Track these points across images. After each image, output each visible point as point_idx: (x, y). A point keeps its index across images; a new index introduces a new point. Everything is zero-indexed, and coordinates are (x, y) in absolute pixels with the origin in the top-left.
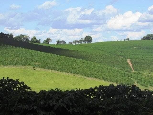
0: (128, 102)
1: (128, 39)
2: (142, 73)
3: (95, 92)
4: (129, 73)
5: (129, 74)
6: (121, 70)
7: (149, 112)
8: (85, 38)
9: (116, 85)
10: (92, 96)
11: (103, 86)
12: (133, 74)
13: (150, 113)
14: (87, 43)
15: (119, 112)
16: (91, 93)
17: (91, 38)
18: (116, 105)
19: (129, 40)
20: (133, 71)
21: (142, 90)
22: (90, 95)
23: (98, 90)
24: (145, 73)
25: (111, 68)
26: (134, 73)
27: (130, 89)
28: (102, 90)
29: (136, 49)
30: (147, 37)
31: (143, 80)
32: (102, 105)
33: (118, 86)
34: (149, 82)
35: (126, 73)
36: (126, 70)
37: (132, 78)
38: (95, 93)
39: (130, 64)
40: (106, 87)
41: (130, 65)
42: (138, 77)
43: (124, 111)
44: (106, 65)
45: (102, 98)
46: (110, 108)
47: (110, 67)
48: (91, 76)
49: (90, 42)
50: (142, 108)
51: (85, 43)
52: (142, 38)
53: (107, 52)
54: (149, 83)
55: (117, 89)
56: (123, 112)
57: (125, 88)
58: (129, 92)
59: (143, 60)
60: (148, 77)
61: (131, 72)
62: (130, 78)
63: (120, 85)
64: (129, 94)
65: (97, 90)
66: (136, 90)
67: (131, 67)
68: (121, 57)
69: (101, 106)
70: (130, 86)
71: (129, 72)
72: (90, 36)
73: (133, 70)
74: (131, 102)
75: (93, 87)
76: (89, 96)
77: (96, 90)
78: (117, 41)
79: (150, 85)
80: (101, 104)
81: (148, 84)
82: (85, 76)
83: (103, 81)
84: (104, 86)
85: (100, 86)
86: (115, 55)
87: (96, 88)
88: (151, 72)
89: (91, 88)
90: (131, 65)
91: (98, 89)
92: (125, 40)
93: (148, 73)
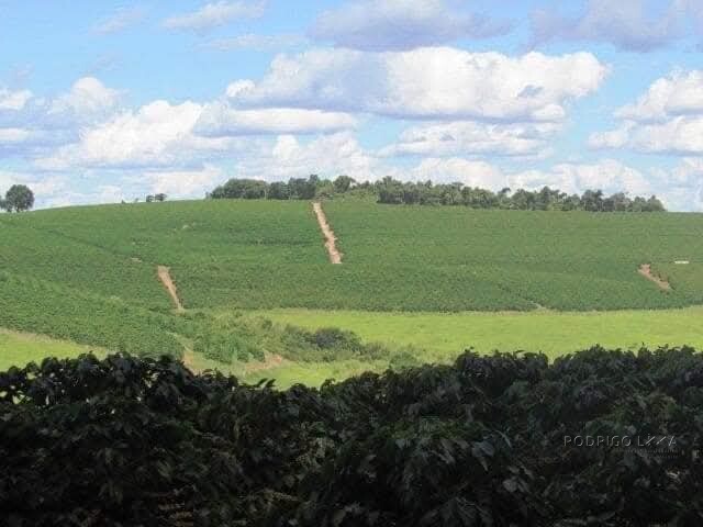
0: (140, 416)
1: (161, 197)
2: (212, 314)
3: (28, 384)
4: (164, 316)
5: (166, 319)
6: (138, 305)
7: (216, 450)
8: (8, 194)
9: (101, 355)
10: (19, 397)
11: (55, 359)
12: (178, 320)
13: (220, 453)
14: (14, 210)
15: (108, 452)
16: (13, 387)
17: (31, 193)
18: (97, 428)
19: (167, 199)
20: (181, 309)
21: (196, 374)
22: (11, 393)
23: (40, 375)
24: (223, 316)
25: (103, 299)
26: (181, 315)
27: (154, 370)
28: (52, 375)
29: (188, 230)
30: (226, 190)
31: (214, 339)
32: (47, 426)
33: (109, 359)
34: (237, 346)
35: (154, 315)
36: (153, 304)
37: (175, 335)
38: (26, 386)
39: (168, 283)
40: (69, 364)
41: (170, 289)
42: (195, 328)
43: (124, 446)
44: (82, 289)
45: (52, 403)
46: (75, 439)
47: (96, 297)
48: (31, 328)
49: (26, 208)
50: (194, 435)
51: (9, 210)
52: (211, 191)
53: (88, 243)
54: (236, 351)
55: (107, 370)
56: (122, 450)
57: (133, 365)
58: (149, 379)
59: (216, 268)
60: (232, 330)
61: (172, 311)
62: (168, 333)
63: (118, 354)
64: (150, 386)
65: (36, 374)
66: (173, 374)
67: (170, 295)
68: (136, 260)
69: (45, 431)
70: (151, 361)
71: (166, 311)
72: (25, 187)
73: (179, 305)
74: (153, 415)
75: (22, 366)
76: (7, 396)
77: (31, 376)
78: (123, 202)
79: (240, 358)
80: (44, 424)
81: (230, 355)
82: (9, 327)
83: (75, 344)
84: (59, 359)
85: (46, 361)
86: (115, 252)
87: (31, 367)
88: (241, 311)
89: (13, 368)
90: (172, 289)
91: (40, 372)
92: (149, 199)
93: (229, 314)
